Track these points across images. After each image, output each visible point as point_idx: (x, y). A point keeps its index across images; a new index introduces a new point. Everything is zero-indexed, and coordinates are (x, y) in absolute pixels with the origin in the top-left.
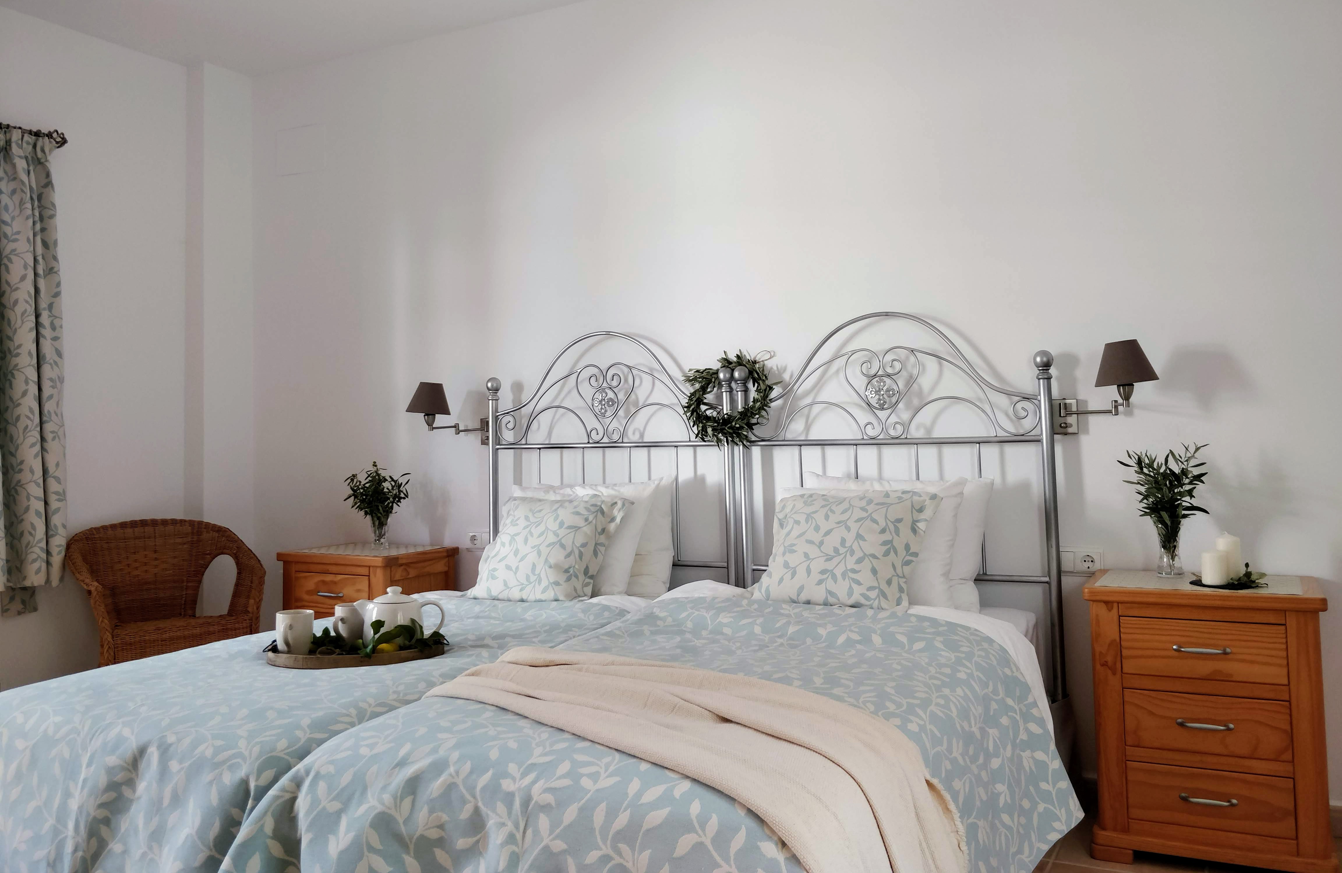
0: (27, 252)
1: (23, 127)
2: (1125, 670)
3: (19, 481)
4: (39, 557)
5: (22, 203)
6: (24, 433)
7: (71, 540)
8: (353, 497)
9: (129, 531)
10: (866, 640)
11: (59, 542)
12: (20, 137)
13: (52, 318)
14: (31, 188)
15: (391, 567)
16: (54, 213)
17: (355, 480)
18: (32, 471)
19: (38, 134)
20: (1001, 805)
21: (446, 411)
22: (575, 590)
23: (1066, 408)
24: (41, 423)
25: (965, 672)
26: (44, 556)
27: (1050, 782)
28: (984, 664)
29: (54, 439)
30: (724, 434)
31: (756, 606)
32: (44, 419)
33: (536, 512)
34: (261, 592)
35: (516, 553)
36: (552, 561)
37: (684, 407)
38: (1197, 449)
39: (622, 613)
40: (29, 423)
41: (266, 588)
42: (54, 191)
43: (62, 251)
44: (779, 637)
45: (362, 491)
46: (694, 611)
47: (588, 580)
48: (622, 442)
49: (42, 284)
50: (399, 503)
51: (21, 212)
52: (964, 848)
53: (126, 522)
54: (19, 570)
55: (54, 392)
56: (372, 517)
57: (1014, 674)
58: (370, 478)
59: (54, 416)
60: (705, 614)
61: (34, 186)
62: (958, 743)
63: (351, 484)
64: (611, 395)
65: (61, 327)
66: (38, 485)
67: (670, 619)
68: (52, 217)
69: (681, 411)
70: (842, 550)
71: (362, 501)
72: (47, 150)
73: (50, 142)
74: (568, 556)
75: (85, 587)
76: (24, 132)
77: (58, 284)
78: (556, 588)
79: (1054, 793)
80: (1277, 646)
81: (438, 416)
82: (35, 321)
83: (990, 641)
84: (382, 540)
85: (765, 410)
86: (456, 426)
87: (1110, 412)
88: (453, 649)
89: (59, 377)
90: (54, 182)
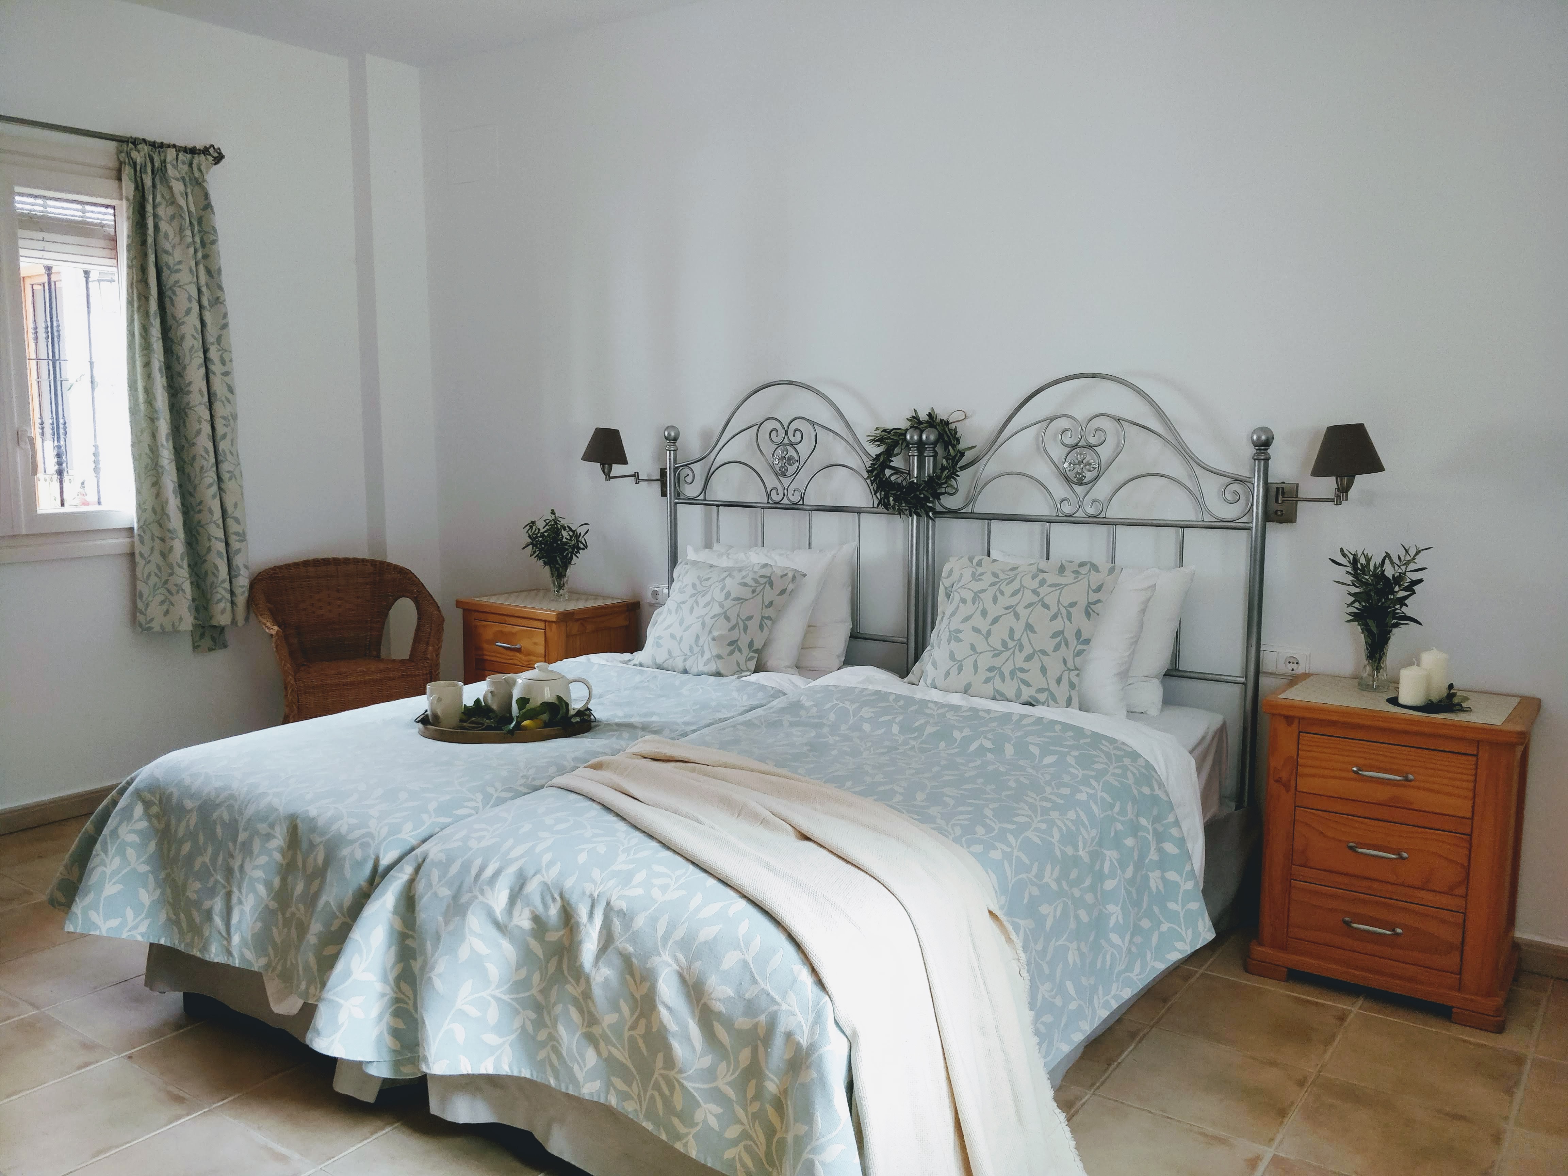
0: (191, 283)
1: (178, 144)
2: (1299, 789)
3: (199, 522)
4: (223, 596)
5: (181, 230)
6: (200, 472)
7: (255, 579)
8: (531, 546)
9: (311, 569)
10: (998, 750)
11: (243, 581)
12: (175, 156)
13: (220, 353)
14: (189, 212)
15: (566, 623)
16: (215, 238)
17: (534, 527)
18: (211, 512)
19: (193, 151)
20: (1111, 925)
21: (624, 461)
22: (738, 665)
23: (1283, 494)
24: (217, 463)
25: (1087, 793)
26: (228, 596)
27: (1180, 901)
28: (1117, 784)
29: (230, 479)
30: (907, 502)
31: (901, 703)
32: (220, 458)
33: (704, 580)
34: (439, 639)
35: (681, 623)
36: (716, 633)
37: (868, 472)
38: (1418, 553)
39: (779, 693)
40: (205, 463)
41: (445, 636)
42: (214, 214)
43: (226, 280)
44: (914, 739)
45: (540, 539)
46: (839, 702)
47: (752, 654)
48: (803, 504)
49: (208, 317)
50: (578, 555)
51: (181, 240)
52: (1025, 974)
53: (309, 561)
54: (206, 609)
55: (227, 430)
56: (551, 567)
57: (1156, 793)
58: (547, 527)
59: (229, 457)
60: (848, 707)
61: (193, 209)
62: (1053, 869)
63: (529, 532)
64: (792, 452)
65: (231, 361)
66: (218, 526)
67: (815, 709)
68: (214, 242)
69: (866, 475)
70: (1011, 644)
71: (541, 550)
72: (203, 168)
73: (207, 159)
74: (732, 628)
75: (267, 631)
76: (179, 149)
77: (225, 315)
78: (719, 662)
79: (1182, 914)
80: (1465, 777)
81: (615, 467)
82: (203, 357)
83: (1135, 756)
84: (561, 592)
85: (955, 479)
86: (636, 476)
87: (1332, 500)
88: (599, 726)
89: (232, 415)
90: (213, 203)
